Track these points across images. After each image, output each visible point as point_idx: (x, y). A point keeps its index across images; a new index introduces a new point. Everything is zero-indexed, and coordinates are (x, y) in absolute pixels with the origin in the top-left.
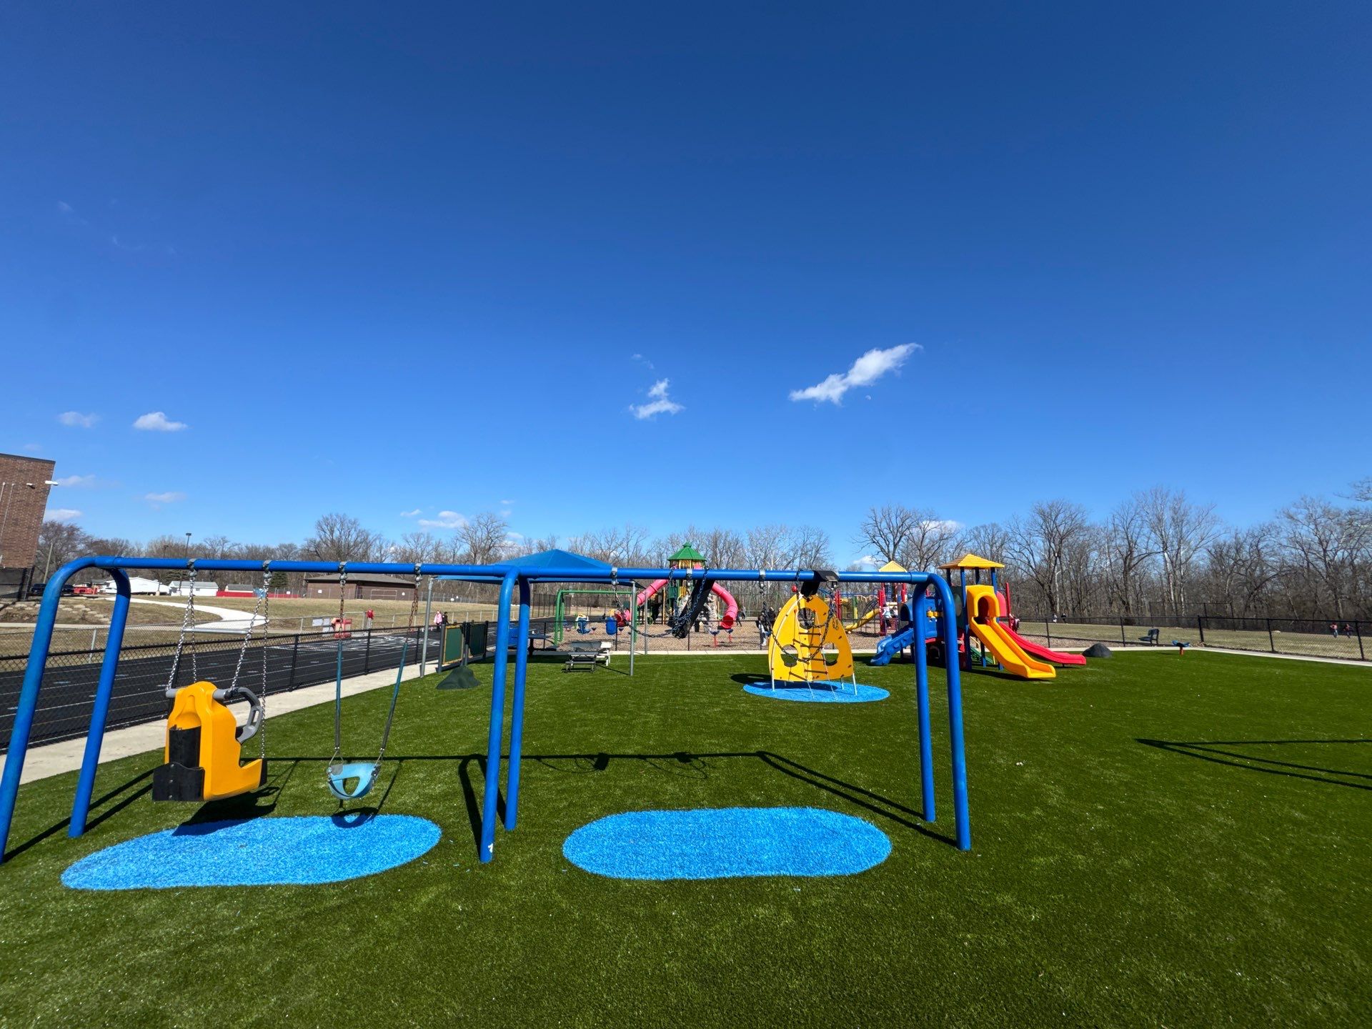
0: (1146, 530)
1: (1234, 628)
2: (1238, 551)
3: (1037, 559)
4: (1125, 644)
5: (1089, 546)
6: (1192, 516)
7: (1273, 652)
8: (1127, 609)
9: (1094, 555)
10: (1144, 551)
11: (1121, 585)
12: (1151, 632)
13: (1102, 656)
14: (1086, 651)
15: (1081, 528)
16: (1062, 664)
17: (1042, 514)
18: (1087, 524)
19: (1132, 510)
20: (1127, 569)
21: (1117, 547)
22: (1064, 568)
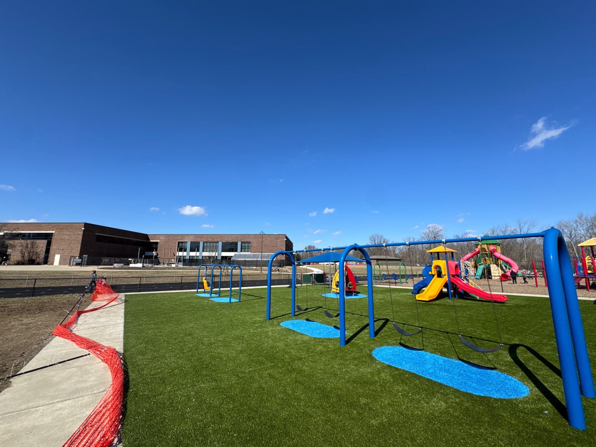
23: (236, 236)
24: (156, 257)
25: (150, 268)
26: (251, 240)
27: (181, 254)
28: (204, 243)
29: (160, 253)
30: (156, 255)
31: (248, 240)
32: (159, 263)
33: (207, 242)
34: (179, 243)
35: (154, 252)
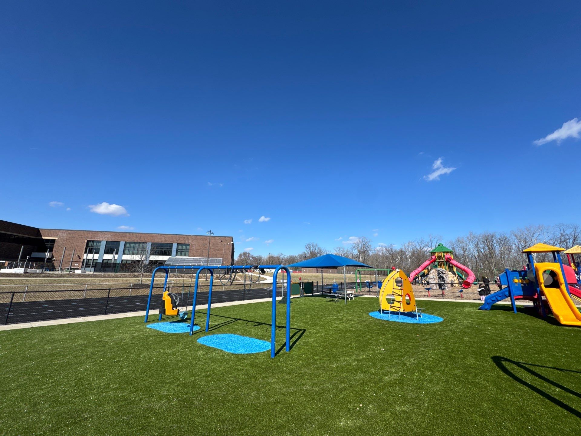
23: (171, 236)
24: (50, 260)
25: (38, 275)
26: (190, 242)
27: (90, 256)
28: (126, 243)
29: (58, 254)
30: (51, 257)
31: (187, 242)
32: (53, 268)
33: (130, 243)
34: (88, 242)
35: (46, 253)
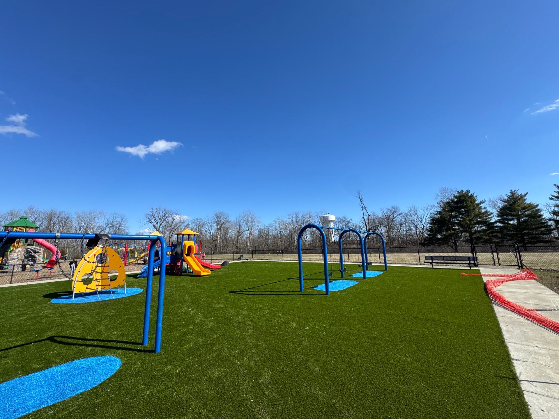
0: (244, 224)
1: (261, 253)
2: (264, 231)
3: (213, 232)
4: (234, 260)
5: (229, 228)
6: (256, 220)
7: (267, 260)
8: (237, 249)
9: (230, 231)
10: (243, 230)
11: (236, 241)
12: (241, 256)
13: (227, 265)
14: (222, 264)
15: (227, 222)
16: (213, 269)
17: (216, 216)
18: (229, 220)
19: (242, 217)
20: (238, 235)
21: (236, 229)
22: (221, 235)
